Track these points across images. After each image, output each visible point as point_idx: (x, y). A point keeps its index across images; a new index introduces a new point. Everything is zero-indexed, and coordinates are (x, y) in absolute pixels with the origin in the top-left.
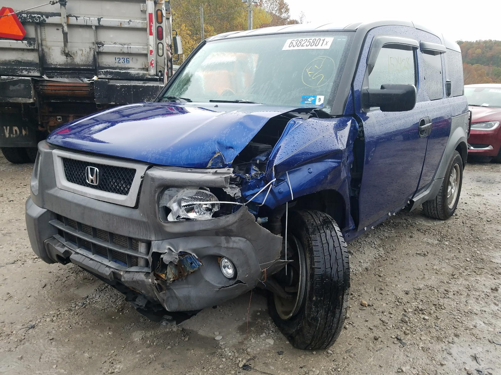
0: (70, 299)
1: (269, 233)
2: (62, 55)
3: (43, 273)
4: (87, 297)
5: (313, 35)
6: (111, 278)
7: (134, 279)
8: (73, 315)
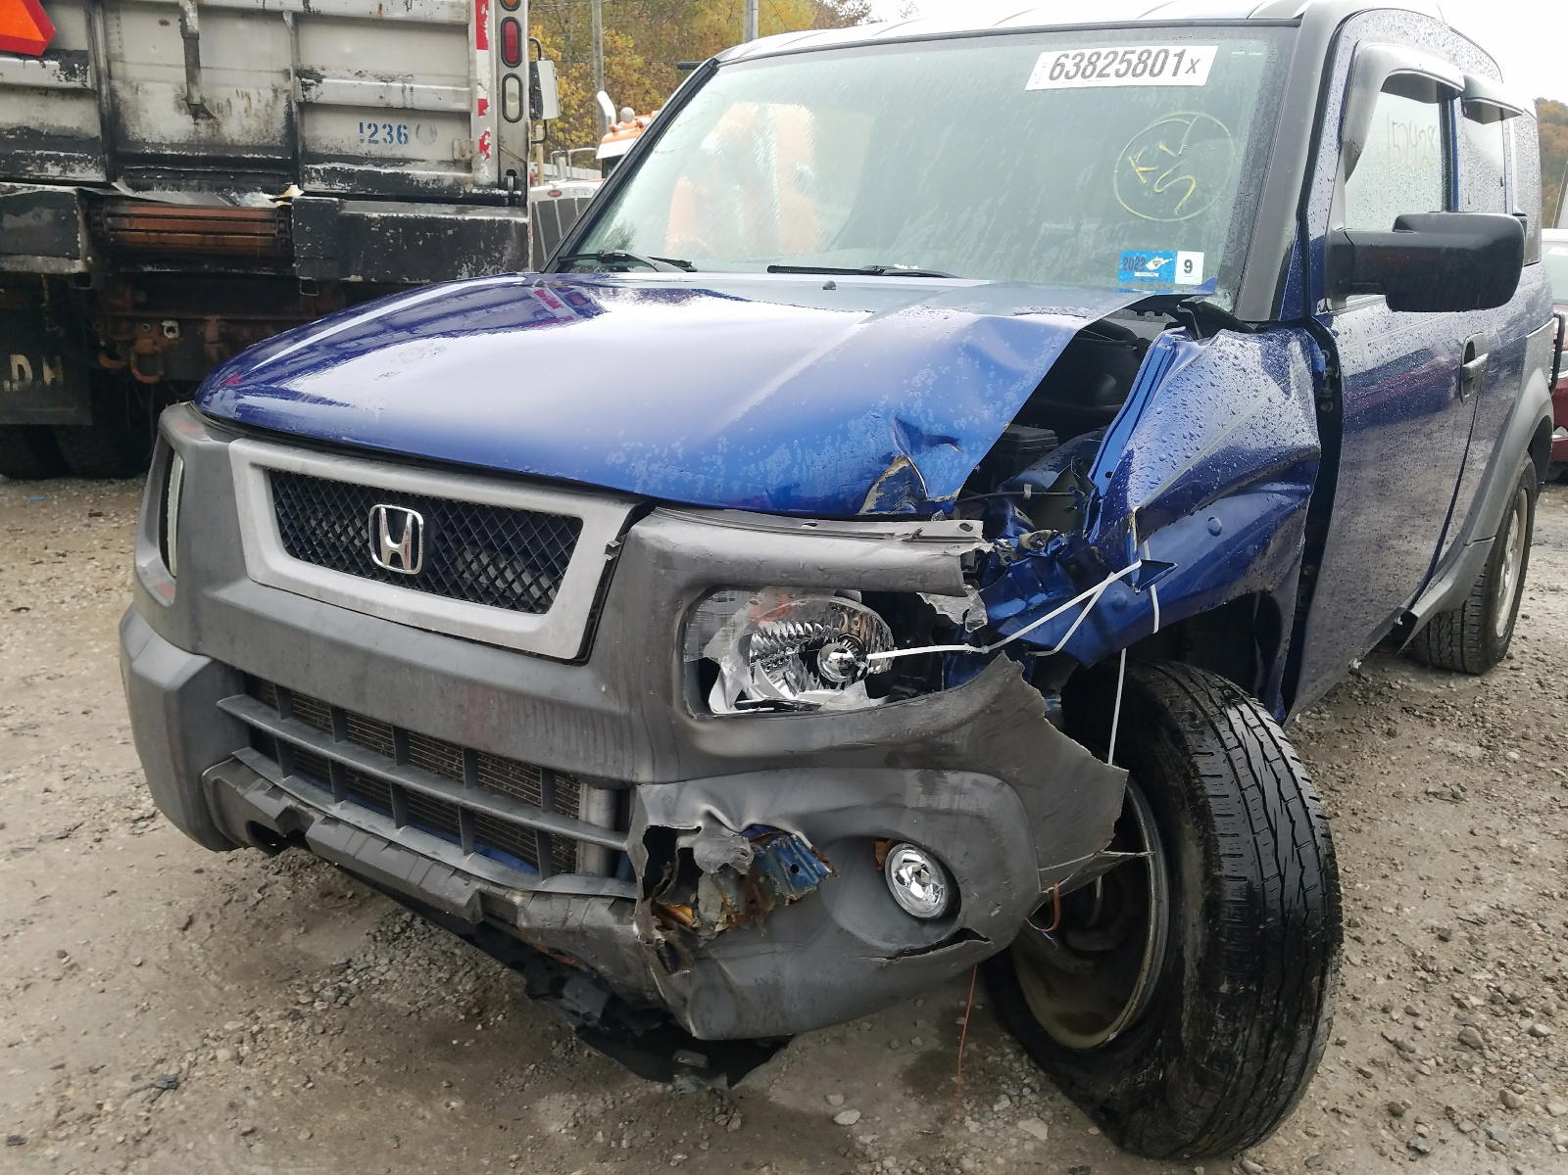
0: (287, 973)
1: (1087, 759)
2: (179, 112)
3: (176, 873)
4: (348, 964)
5: (1138, 39)
6: (474, 915)
7: (572, 923)
8: (311, 1036)
